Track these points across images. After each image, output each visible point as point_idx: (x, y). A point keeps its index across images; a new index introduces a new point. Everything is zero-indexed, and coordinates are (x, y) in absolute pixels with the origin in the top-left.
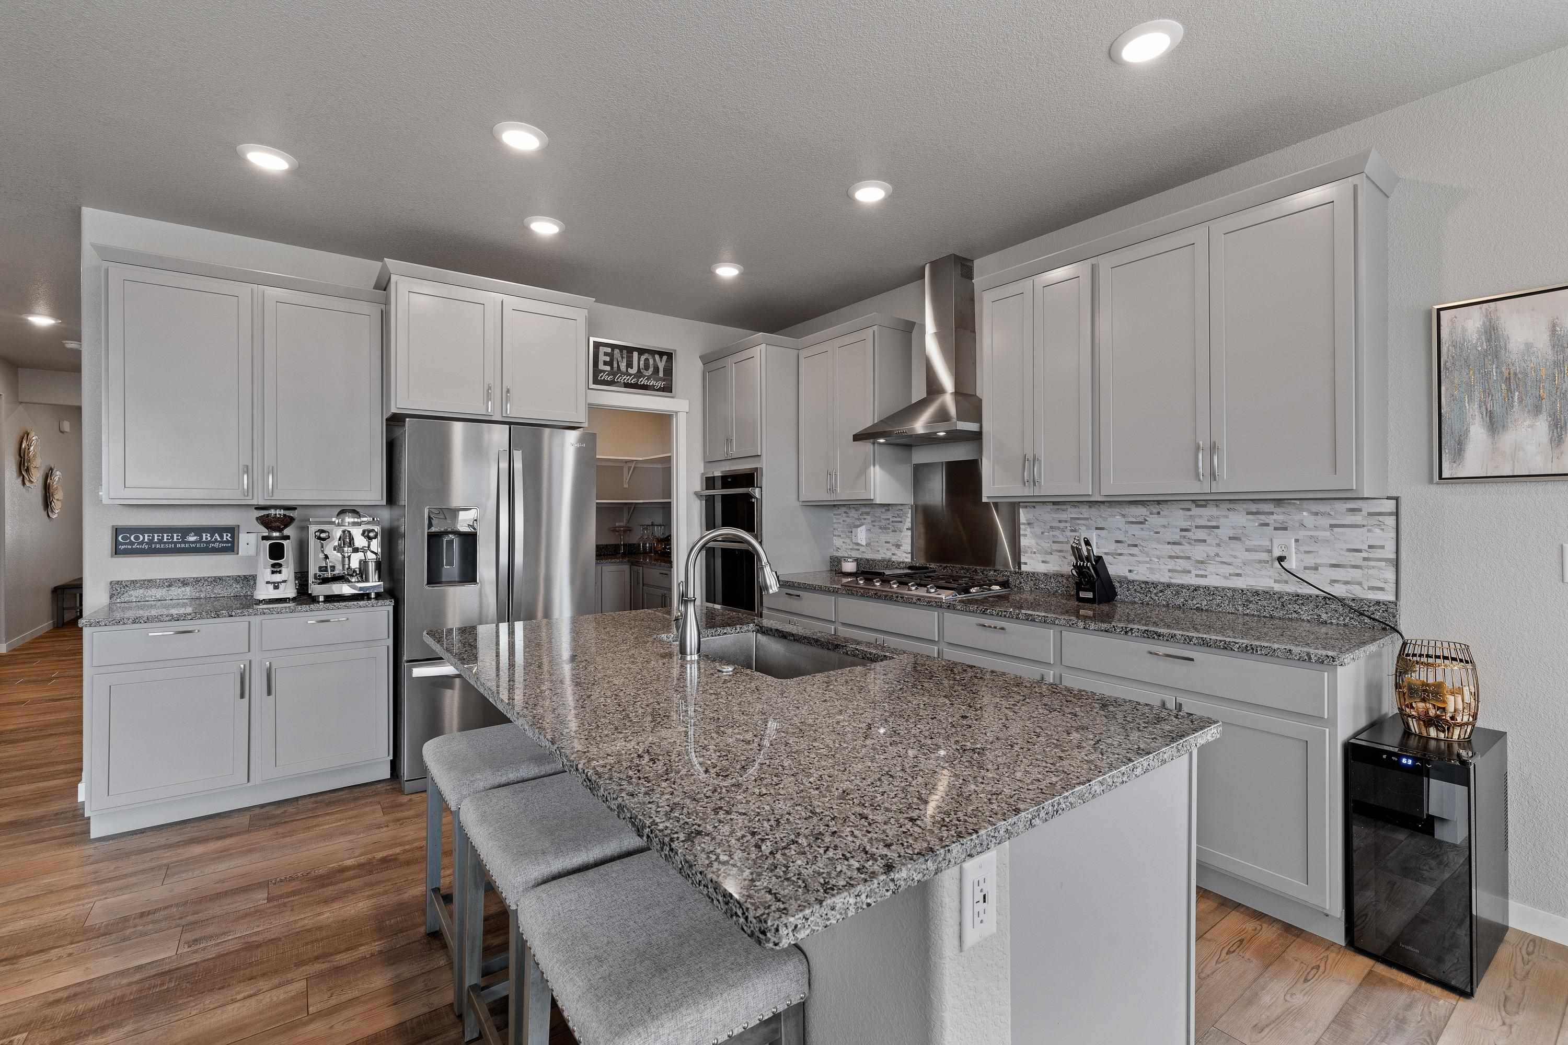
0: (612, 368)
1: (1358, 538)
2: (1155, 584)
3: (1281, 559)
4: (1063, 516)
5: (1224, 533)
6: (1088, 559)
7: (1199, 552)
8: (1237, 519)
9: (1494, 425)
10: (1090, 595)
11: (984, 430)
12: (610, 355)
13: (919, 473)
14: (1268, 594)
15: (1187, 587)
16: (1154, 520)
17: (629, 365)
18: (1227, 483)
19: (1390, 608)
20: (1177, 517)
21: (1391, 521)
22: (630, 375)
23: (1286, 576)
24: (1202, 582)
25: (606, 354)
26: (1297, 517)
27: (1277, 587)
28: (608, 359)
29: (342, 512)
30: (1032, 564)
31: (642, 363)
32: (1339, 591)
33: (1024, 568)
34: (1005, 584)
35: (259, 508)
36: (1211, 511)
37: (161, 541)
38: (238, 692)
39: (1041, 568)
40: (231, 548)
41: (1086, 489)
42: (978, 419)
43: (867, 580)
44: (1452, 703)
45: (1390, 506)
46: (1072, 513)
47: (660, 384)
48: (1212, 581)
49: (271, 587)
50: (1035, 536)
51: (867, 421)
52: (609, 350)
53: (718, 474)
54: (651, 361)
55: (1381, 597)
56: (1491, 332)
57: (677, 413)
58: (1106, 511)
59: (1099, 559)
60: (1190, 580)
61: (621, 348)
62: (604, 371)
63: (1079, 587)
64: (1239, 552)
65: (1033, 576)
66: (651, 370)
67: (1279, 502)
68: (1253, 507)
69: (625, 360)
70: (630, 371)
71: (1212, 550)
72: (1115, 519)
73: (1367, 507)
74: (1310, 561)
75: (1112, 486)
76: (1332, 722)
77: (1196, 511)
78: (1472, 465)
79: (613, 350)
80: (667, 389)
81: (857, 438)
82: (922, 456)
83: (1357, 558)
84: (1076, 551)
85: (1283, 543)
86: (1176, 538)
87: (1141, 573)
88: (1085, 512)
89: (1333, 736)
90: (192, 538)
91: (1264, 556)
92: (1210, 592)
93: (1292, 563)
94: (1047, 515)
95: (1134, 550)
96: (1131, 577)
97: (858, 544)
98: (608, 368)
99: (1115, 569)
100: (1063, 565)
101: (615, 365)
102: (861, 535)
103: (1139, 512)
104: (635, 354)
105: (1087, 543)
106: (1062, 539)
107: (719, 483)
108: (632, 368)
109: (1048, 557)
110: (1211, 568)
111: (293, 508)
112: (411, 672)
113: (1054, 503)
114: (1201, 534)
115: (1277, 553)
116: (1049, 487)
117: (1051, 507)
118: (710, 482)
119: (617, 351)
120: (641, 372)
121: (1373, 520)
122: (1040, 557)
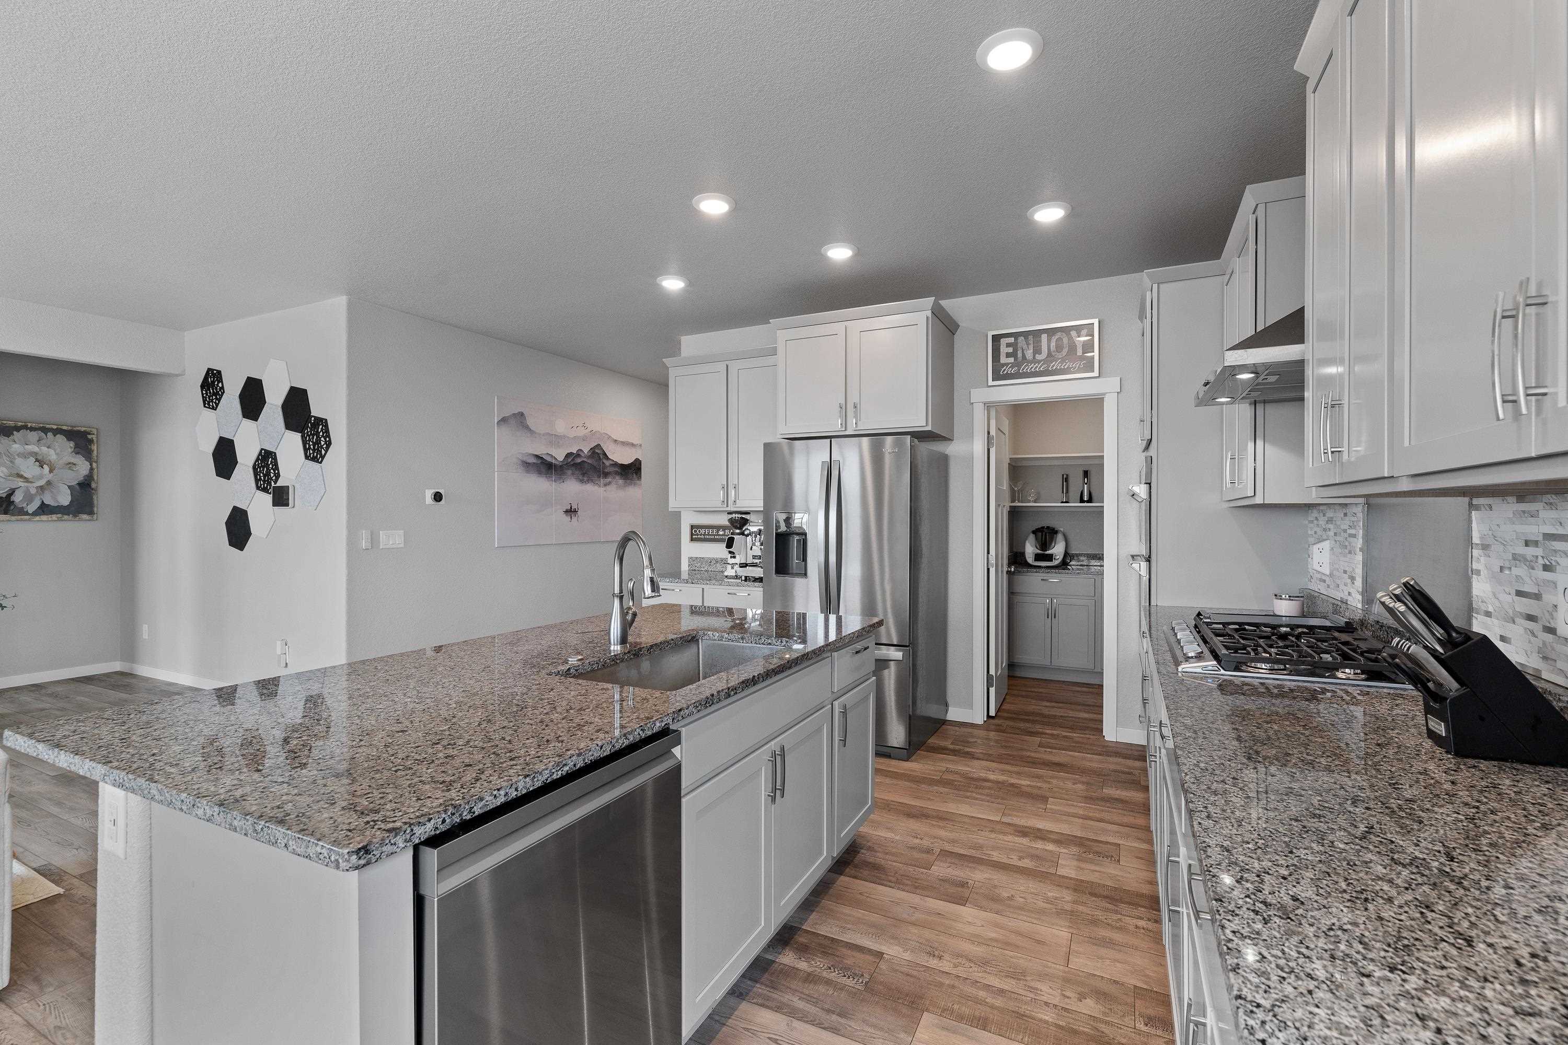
0: (1016, 359)
12: (1014, 345)
17: (1037, 351)
22: (1039, 362)
25: (1008, 345)
28: (1010, 350)
31: (1053, 344)
47: (1078, 364)
52: (1012, 340)
54: (1065, 340)
57: (1104, 395)
61: (1026, 334)
62: (1007, 364)
66: (1065, 351)
69: (1031, 347)
70: (1038, 357)
79: (1016, 339)
80: (1089, 368)
90: (721, 533)
98: (1011, 360)
101: (1020, 354)
104: (1044, 337)
108: (1040, 353)
119: (1021, 339)
120: (1052, 356)
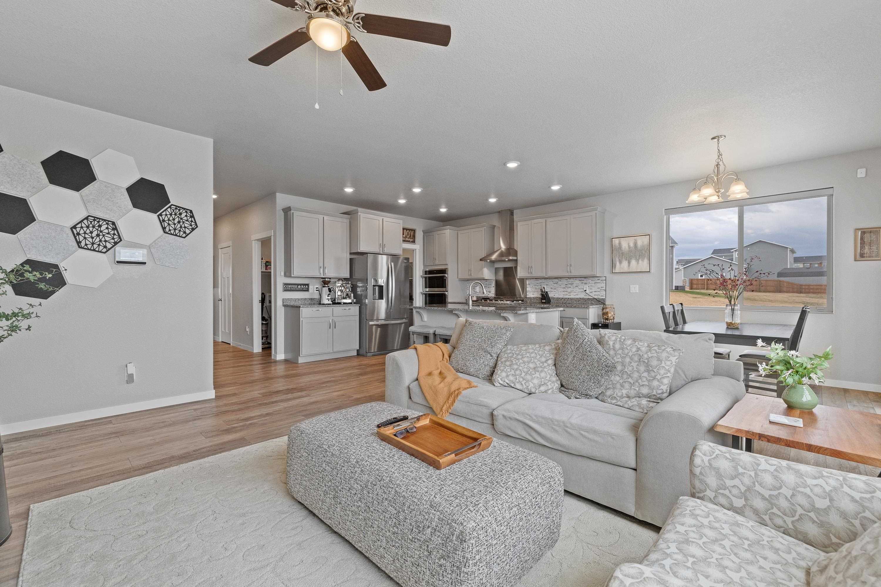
1: (599, 285)
2: (560, 298)
3: (585, 291)
4: (538, 282)
5: (574, 285)
6: (544, 292)
7: (569, 290)
8: (577, 282)
9: (620, 262)
10: (545, 301)
11: (518, 259)
13: (497, 270)
14: (583, 299)
15: (567, 298)
16: (560, 283)
18: (574, 273)
19: (604, 300)
20: (564, 282)
21: (605, 282)
23: (586, 294)
24: (570, 297)
26: (588, 281)
27: (585, 297)
29: (339, 280)
30: (530, 295)
31: (407, 233)
32: (596, 297)
33: (528, 296)
34: (522, 301)
35: (322, 278)
36: (572, 280)
37: (293, 288)
38: (329, 327)
39: (532, 296)
40: (307, 290)
41: (544, 275)
42: (517, 256)
43: (485, 300)
44: (610, 315)
45: (604, 278)
46: (540, 281)
47: (411, 240)
48: (572, 297)
49: (327, 300)
50: (531, 287)
51: (483, 255)
53: (427, 270)
54: (410, 233)
55: (603, 298)
56: (620, 243)
57: (415, 249)
58: (548, 280)
59: (547, 292)
60: (568, 297)
63: (542, 299)
64: (577, 289)
65: (530, 298)
66: (410, 235)
67: (585, 277)
68: (580, 279)
71: (572, 289)
72: (550, 282)
73: (601, 279)
74: (591, 291)
75: (550, 274)
76: (588, 319)
77: (569, 280)
78: (617, 270)
80: (414, 242)
81: (481, 260)
82: (497, 265)
83: (599, 290)
84: (541, 290)
85: (586, 287)
86: (564, 287)
87: (557, 296)
88: (543, 281)
89: (589, 321)
90: (299, 287)
91: (582, 290)
92: (571, 299)
93: (588, 292)
94: (533, 281)
95: (555, 290)
96: (554, 297)
97: (476, 292)
99: (551, 295)
100: (538, 295)
102: (478, 289)
103: (556, 280)
104: (405, 230)
105: (544, 288)
106: (538, 288)
107: (427, 273)
109: (534, 293)
110: (572, 294)
111: (330, 278)
112: (369, 323)
113: (536, 278)
114: (570, 286)
115: (585, 290)
116: (535, 274)
117: (535, 279)
118: (426, 272)
120: (406, 236)
121: (602, 281)
122: (532, 293)
